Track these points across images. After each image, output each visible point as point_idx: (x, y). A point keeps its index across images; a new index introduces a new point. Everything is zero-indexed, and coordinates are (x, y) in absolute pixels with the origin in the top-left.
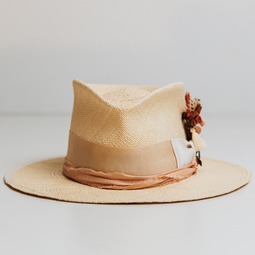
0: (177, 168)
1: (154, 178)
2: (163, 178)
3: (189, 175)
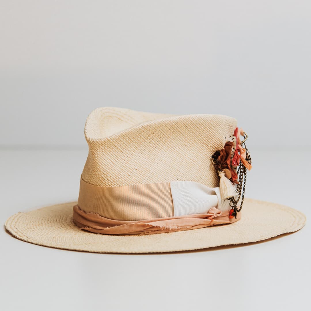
0: (173, 216)
1: (131, 224)
2: (144, 226)
3: (193, 226)
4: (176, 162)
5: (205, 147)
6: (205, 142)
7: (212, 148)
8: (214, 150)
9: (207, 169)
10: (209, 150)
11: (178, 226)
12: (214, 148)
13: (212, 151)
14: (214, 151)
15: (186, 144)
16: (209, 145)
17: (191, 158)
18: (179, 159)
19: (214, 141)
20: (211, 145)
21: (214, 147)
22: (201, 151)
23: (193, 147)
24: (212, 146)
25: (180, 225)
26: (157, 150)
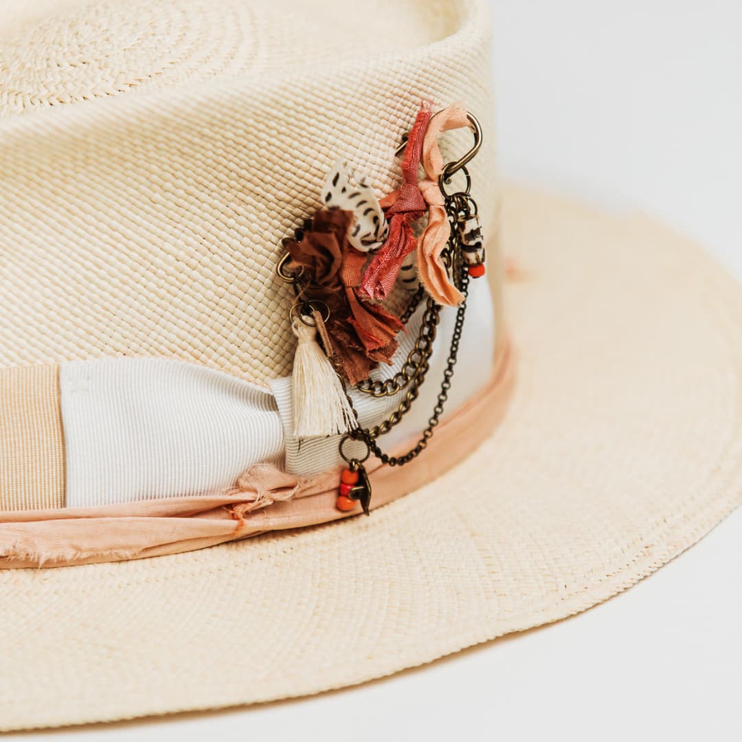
3: (147, 549)
4: (102, 272)
5: (255, 203)
6: (250, 185)
7: (289, 207)
8: (298, 211)
9: (260, 295)
10: (274, 213)
11: (78, 549)
12: (296, 206)
13: (288, 218)
14: (297, 216)
15: (157, 196)
16: (269, 196)
17: (182, 254)
18: (119, 259)
19: (295, 178)
20: (282, 194)
21: (296, 202)
22: (231, 222)
23: (193, 208)
24: (288, 198)
25: (86, 544)
26: (17, 226)
